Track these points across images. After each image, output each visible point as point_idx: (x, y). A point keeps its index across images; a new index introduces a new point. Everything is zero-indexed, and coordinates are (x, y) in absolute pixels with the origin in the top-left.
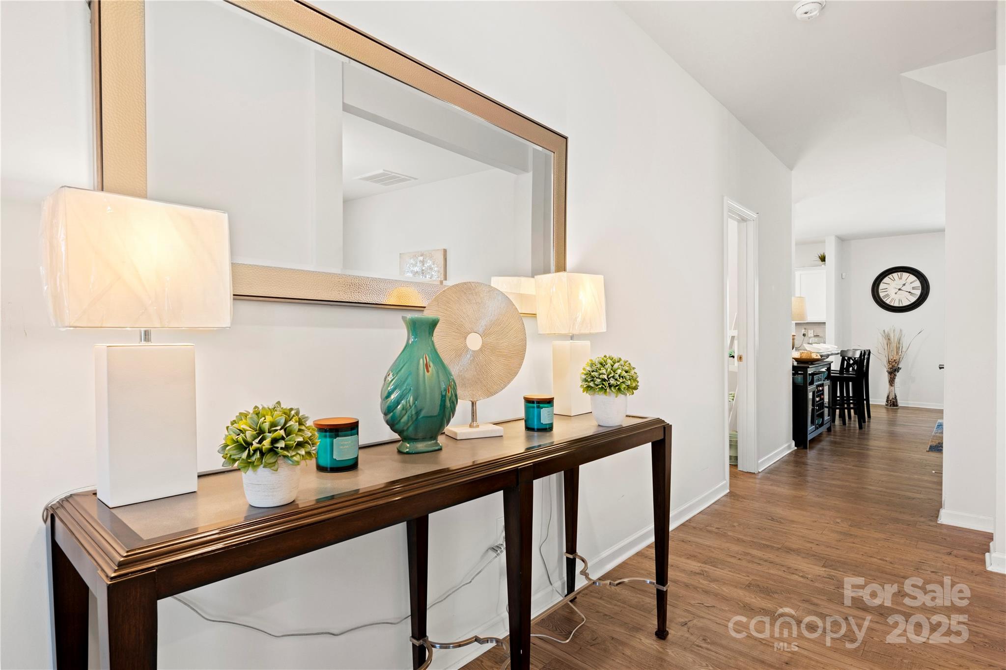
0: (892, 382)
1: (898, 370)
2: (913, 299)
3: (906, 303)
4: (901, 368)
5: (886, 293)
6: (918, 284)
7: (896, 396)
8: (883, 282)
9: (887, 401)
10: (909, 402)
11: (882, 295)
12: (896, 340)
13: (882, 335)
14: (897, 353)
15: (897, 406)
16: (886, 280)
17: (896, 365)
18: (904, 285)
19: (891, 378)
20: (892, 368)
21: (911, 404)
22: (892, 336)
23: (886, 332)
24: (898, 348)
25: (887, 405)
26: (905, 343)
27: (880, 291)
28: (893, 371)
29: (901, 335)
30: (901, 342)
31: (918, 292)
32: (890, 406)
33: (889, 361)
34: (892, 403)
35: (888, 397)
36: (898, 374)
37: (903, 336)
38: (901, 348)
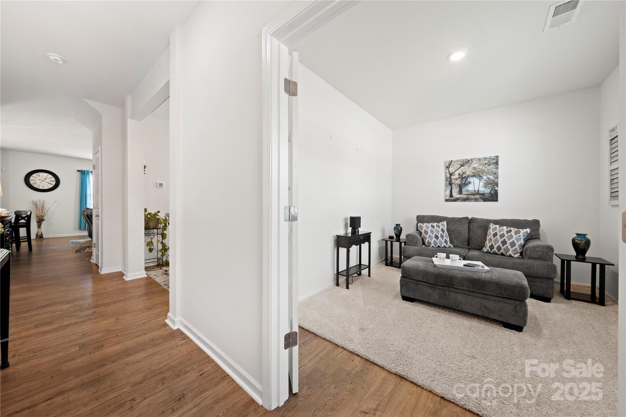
0: (39, 226)
1: (43, 220)
2: (51, 186)
3: (46, 188)
4: (45, 219)
5: (34, 182)
6: (53, 179)
7: (42, 233)
8: (32, 176)
9: (37, 236)
10: (49, 235)
11: (31, 182)
12: (41, 206)
13: (32, 203)
14: (42, 212)
15: (43, 238)
16: (34, 175)
17: (42, 218)
18: (46, 179)
19: (39, 224)
20: (39, 220)
21: (50, 236)
22: (38, 203)
23: (34, 201)
24: (42, 210)
25: (36, 238)
26: (47, 206)
27: (30, 181)
28: (40, 221)
29: (44, 203)
30: (44, 207)
31: (54, 183)
32: (39, 238)
33: (37, 216)
34: (40, 237)
35: (37, 234)
36: (43, 222)
37: (45, 203)
38: (44, 209)
